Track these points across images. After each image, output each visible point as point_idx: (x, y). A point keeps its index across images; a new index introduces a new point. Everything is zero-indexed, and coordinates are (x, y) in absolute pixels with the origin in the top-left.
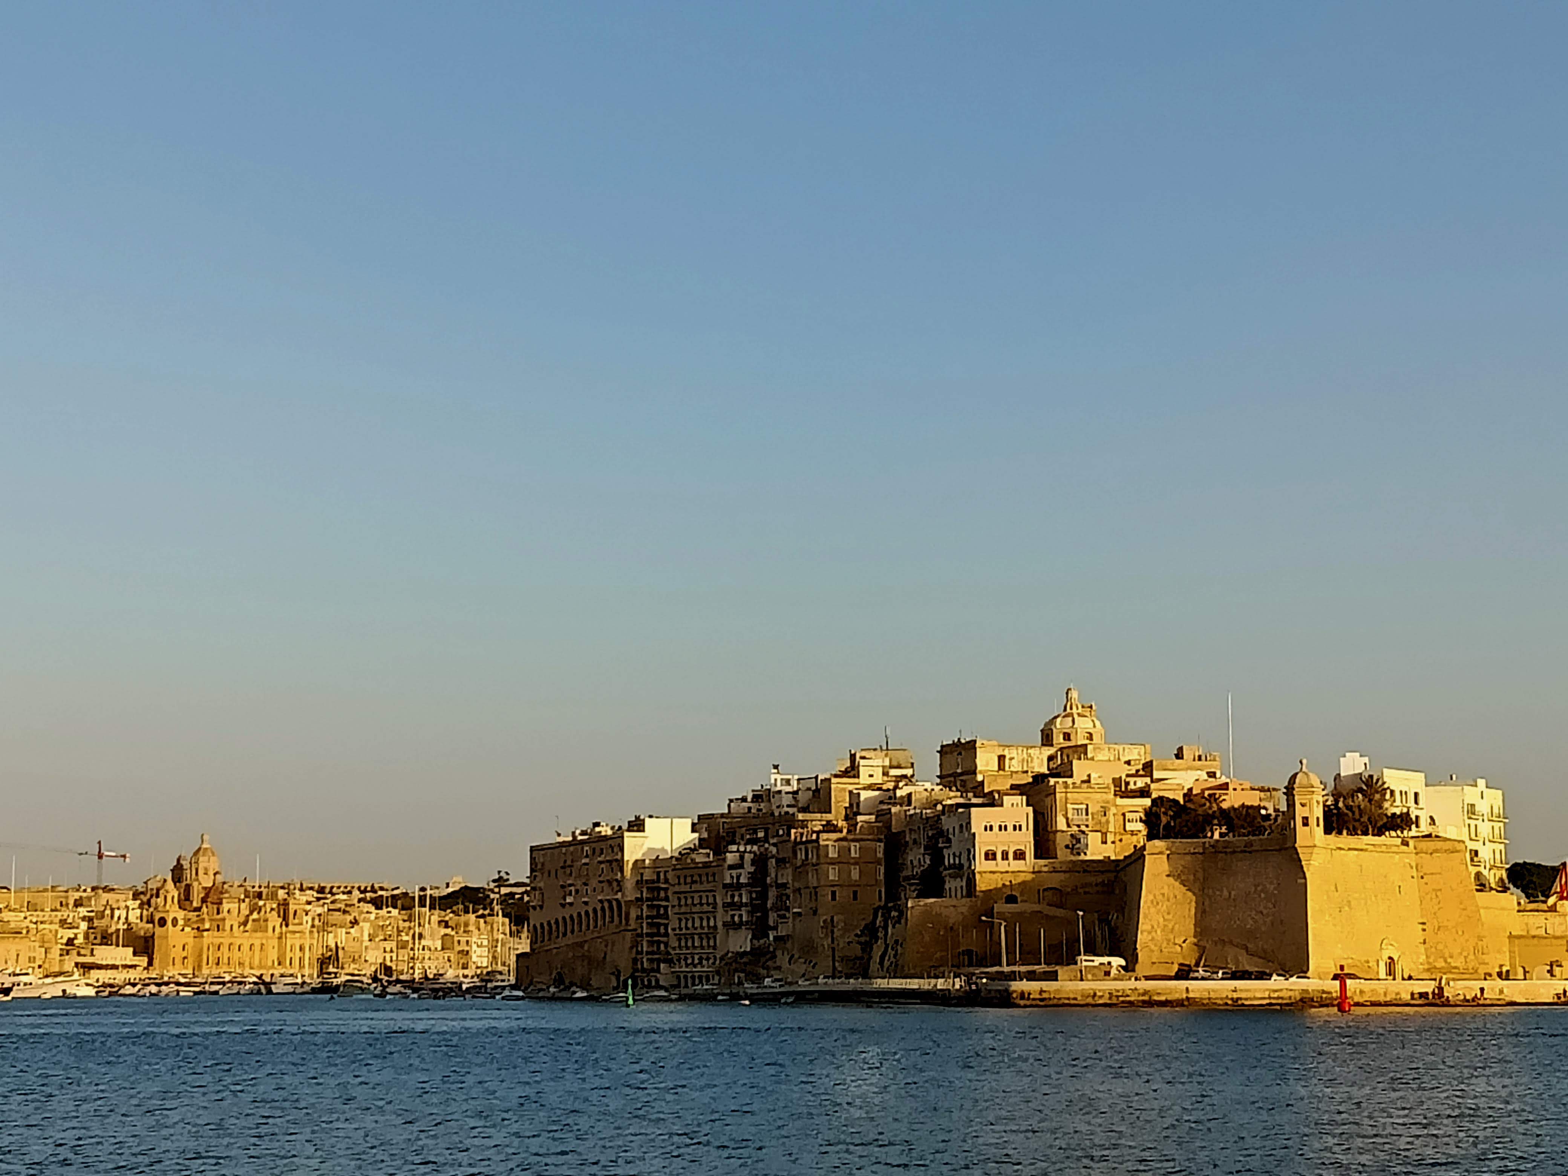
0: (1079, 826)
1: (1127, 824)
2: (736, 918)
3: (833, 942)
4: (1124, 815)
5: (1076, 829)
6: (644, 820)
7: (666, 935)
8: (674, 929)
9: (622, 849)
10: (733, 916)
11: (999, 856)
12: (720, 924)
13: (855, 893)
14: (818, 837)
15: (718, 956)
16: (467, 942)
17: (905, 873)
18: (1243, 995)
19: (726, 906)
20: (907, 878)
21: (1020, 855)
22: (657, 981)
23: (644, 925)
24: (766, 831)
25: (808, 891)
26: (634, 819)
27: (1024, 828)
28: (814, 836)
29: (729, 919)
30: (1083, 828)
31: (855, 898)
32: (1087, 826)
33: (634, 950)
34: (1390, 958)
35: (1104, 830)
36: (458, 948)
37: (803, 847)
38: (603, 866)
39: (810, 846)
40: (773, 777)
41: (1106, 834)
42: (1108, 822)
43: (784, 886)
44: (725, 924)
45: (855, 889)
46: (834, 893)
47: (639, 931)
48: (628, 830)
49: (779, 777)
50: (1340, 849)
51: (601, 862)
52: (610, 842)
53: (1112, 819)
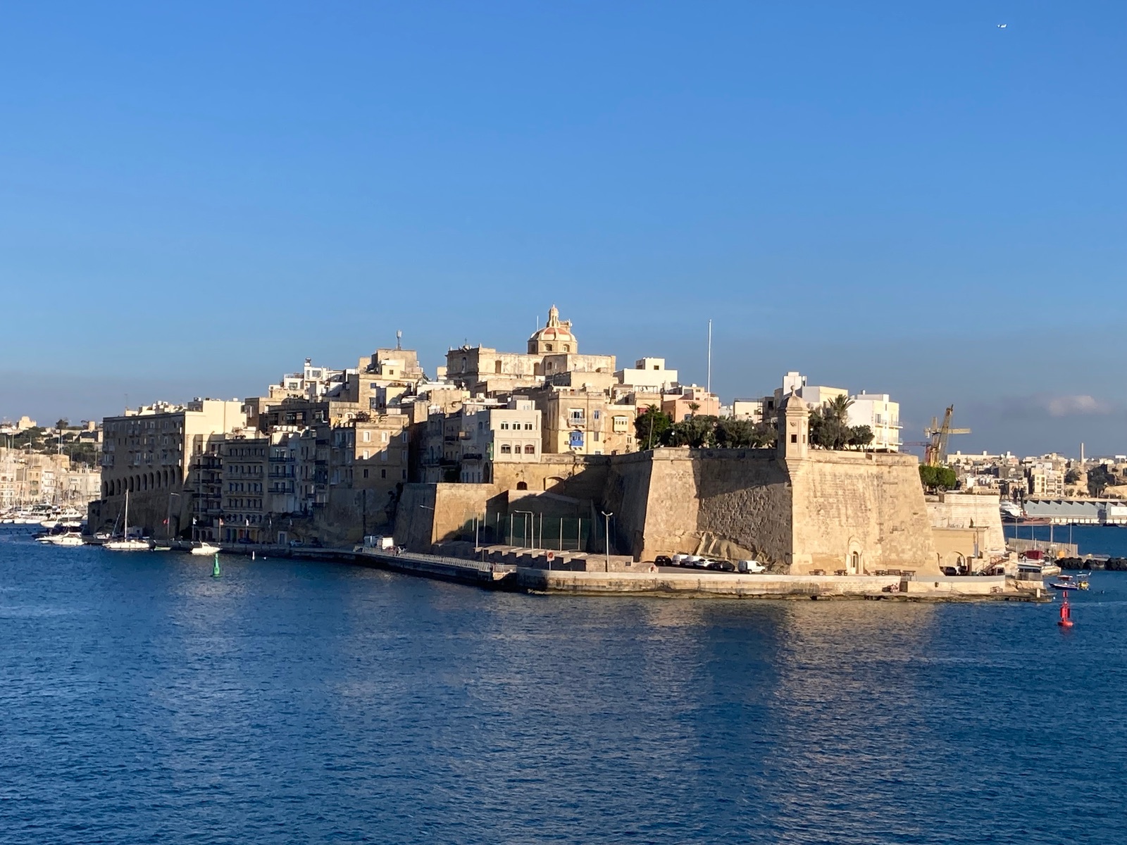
0: (576, 427)
1: (615, 425)
2: (280, 486)
3: (364, 510)
4: (613, 418)
5: (574, 428)
6: (202, 402)
7: (219, 496)
8: (226, 492)
9: (183, 425)
10: (277, 484)
11: (513, 450)
12: (265, 490)
13: (384, 471)
14: (354, 425)
15: (263, 516)
16: (37, 474)
17: (427, 457)
18: (746, 587)
19: (271, 476)
20: (428, 462)
21: (530, 449)
22: (210, 534)
23: (201, 488)
24: (304, 415)
25: (344, 468)
26: (193, 401)
27: (533, 427)
28: (351, 425)
29: (273, 486)
30: (580, 428)
31: (384, 476)
32: (583, 427)
33: (192, 506)
34: (855, 553)
35: (596, 430)
36: (29, 479)
37: (340, 432)
38: (166, 438)
39: (347, 432)
40: (306, 369)
41: (598, 433)
42: (600, 424)
43: (323, 463)
44: (270, 491)
45: (384, 468)
46: (366, 471)
47: (196, 492)
48: (189, 410)
49: (311, 369)
50: (819, 462)
51: (164, 435)
52: (173, 418)
53: (603, 421)
